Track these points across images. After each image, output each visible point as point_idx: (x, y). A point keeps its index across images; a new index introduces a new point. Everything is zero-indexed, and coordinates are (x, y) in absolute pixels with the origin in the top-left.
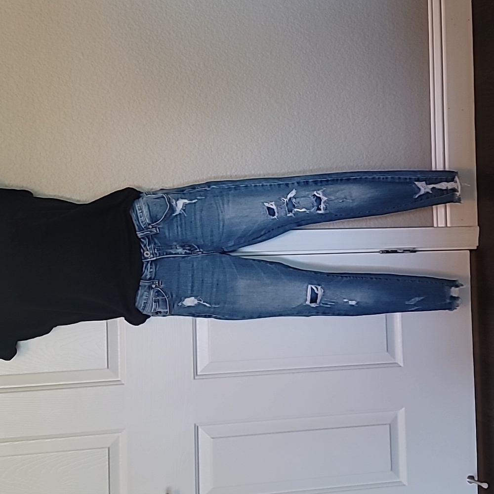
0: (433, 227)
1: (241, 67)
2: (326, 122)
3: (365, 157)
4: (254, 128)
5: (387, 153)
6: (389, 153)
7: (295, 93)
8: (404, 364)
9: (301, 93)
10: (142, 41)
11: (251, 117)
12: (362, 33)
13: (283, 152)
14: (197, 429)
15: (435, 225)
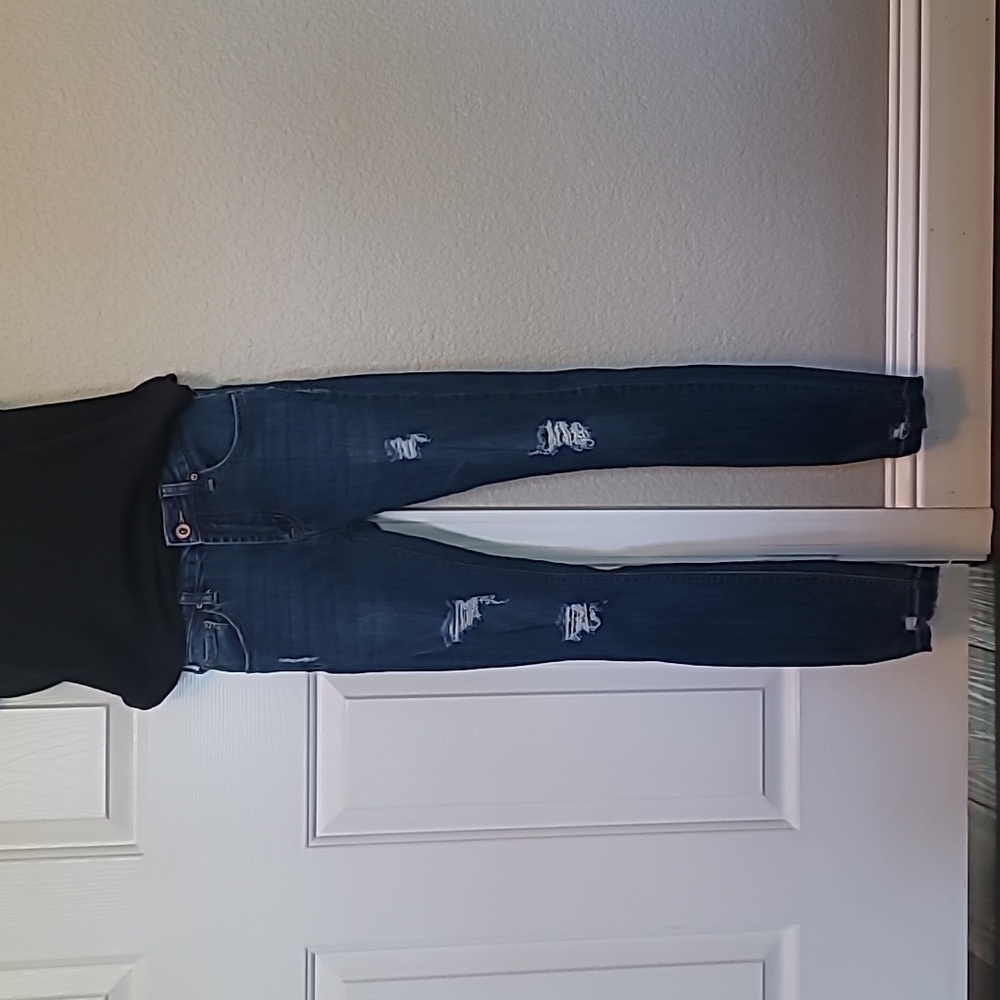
0: (883, 508)
1: (435, 127)
2: (636, 258)
3: (724, 343)
4: (463, 270)
5: (779, 333)
6: (784, 333)
7: (563, 190)
8: (801, 824)
9: (578, 191)
10: (204, 63)
11: (457, 245)
12: (727, 49)
13: (531, 327)
14: (310, 960)
15: (888, 504)
